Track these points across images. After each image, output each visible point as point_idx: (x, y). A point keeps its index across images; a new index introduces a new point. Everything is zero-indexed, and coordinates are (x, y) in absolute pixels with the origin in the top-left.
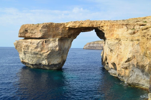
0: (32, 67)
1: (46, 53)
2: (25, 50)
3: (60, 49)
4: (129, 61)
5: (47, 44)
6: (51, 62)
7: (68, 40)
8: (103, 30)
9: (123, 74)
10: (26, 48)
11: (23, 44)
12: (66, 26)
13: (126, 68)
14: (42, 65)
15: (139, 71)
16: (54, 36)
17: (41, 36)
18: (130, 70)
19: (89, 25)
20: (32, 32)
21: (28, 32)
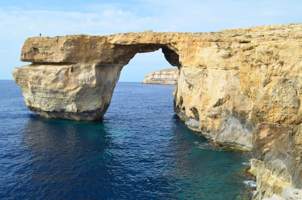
0: (47, 116)
1: (73, 90)
2: (34, 86)
3: (99, 84)
4: (220, 104)
5: (74, 73)
6: (83, 107)
7: (113, 67)
8: (176, 49)
9: (209, 127)
10: (37, 81)
11: (30, 74)
12: (110, 42)
13: (215, 117)
14: (67, 112)
15: (236, 121)
16: (88, 60)
17: (62, 60)
18: (222, 119)
19: (152, 40)
20: (46, 51)
21: (39, 53)
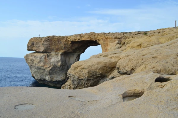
1: (48, 68)
2: (31, 64)
3: (63, 65)
5: (49, 58)
6: (54, 78)
7: (73, 55)
12: (68, 40)
14: (46, 81)
16: (57, 50)
17: (43, 50)
19: (88, 38)
21: (35, 46)
